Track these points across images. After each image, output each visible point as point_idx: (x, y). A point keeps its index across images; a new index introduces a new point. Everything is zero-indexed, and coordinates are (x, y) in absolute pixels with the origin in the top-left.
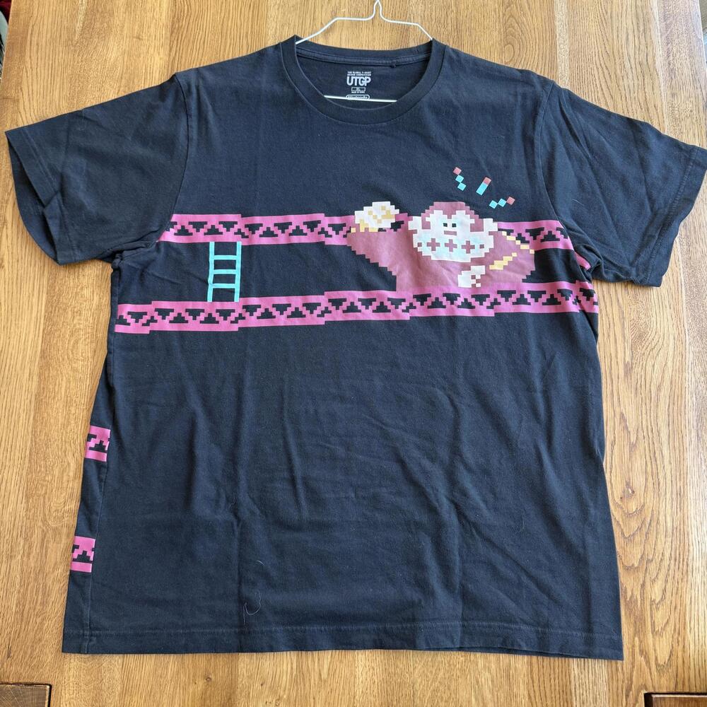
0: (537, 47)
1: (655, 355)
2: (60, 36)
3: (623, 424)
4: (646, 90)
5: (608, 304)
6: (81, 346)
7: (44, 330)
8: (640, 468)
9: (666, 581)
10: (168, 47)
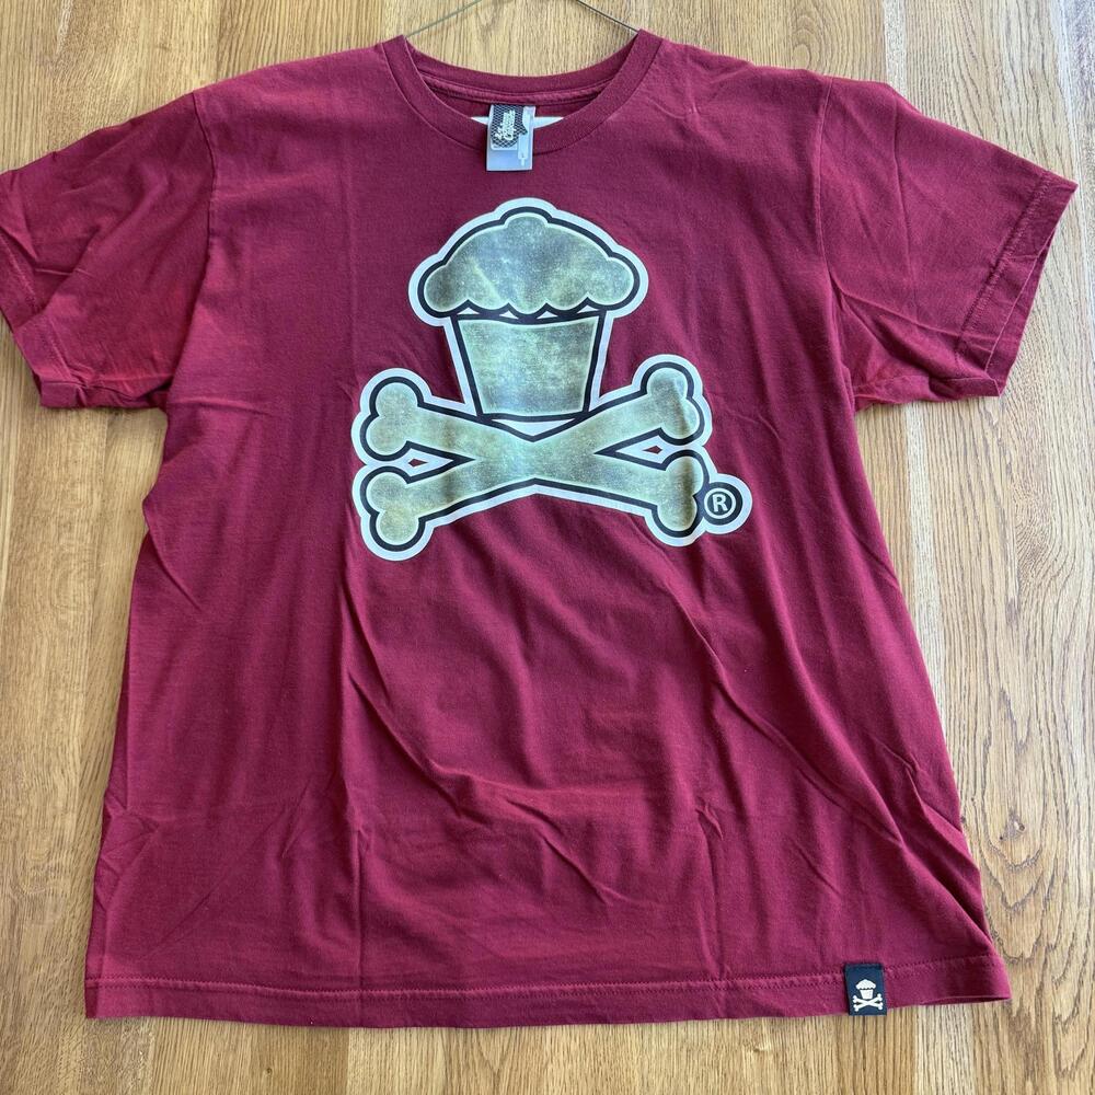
0: (851, 47)
1: (1059, 587)
2: (31, 48)
3: (1004, 710)
4: (1042, 120)
5: (977, 499)
6: (72, 583)
7: (10, 557)
8: (1033, 785)
9: (1081, 983)
10: (214, 62)
